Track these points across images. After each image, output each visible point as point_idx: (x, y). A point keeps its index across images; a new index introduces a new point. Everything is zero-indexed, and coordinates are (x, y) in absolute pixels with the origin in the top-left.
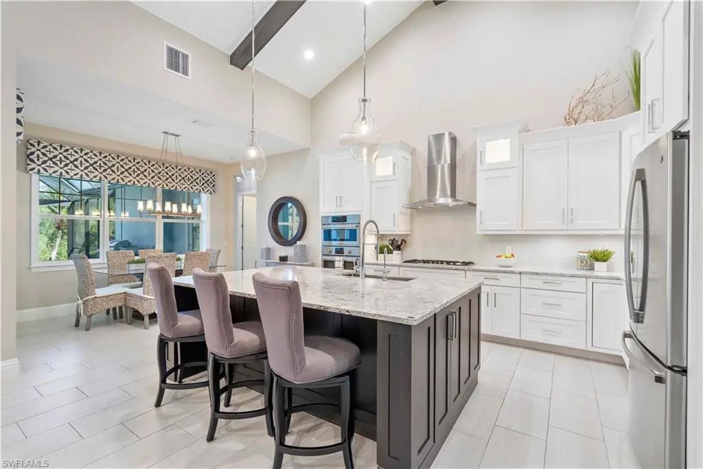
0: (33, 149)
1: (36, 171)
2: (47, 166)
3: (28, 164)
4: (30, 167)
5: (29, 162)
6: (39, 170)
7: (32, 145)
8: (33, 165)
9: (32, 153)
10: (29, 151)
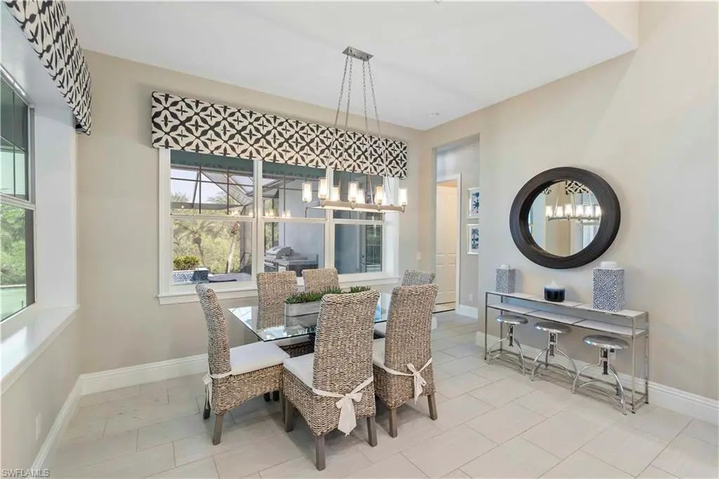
0: (159, 108)
1: (162, 142)
2: (179, 135)
3: (153, 132)
4: (155, 137)
5: (154, 129)
6: (167, 142)
7: (158, 101)
8: (159, 134)
9: (158, 114)
10: (155, 110)
